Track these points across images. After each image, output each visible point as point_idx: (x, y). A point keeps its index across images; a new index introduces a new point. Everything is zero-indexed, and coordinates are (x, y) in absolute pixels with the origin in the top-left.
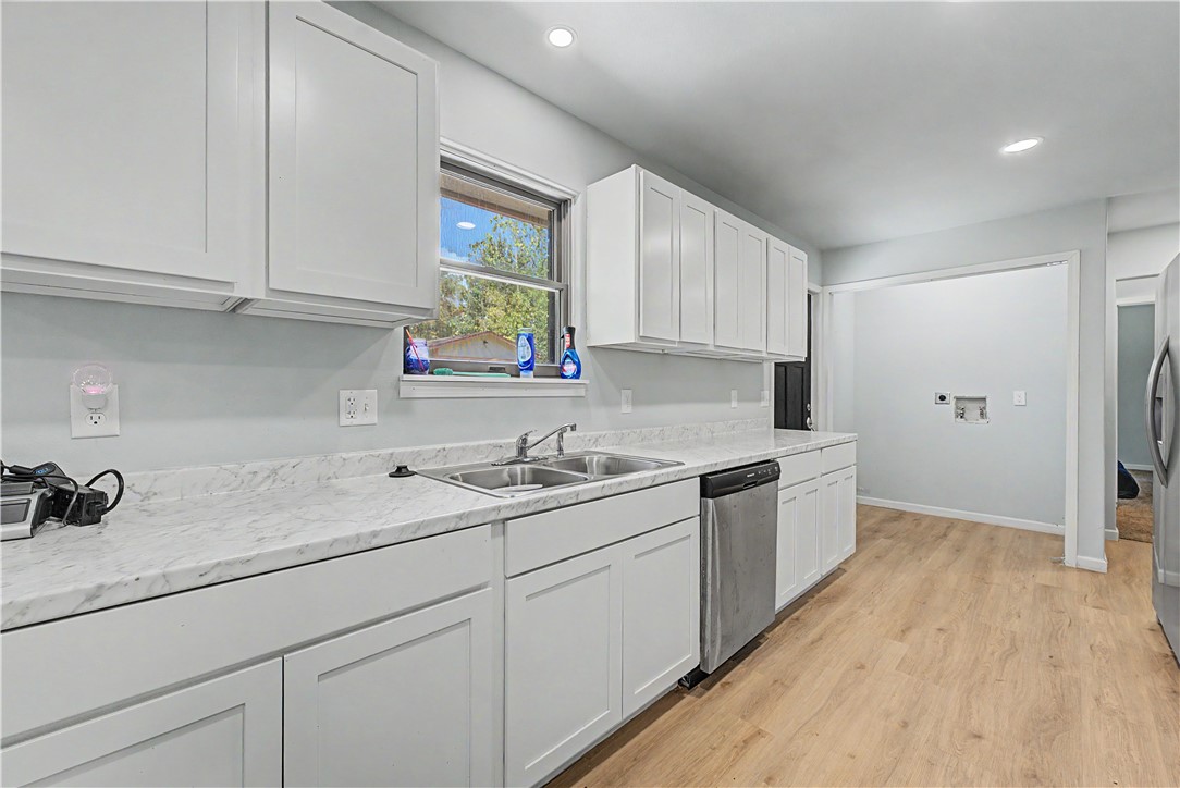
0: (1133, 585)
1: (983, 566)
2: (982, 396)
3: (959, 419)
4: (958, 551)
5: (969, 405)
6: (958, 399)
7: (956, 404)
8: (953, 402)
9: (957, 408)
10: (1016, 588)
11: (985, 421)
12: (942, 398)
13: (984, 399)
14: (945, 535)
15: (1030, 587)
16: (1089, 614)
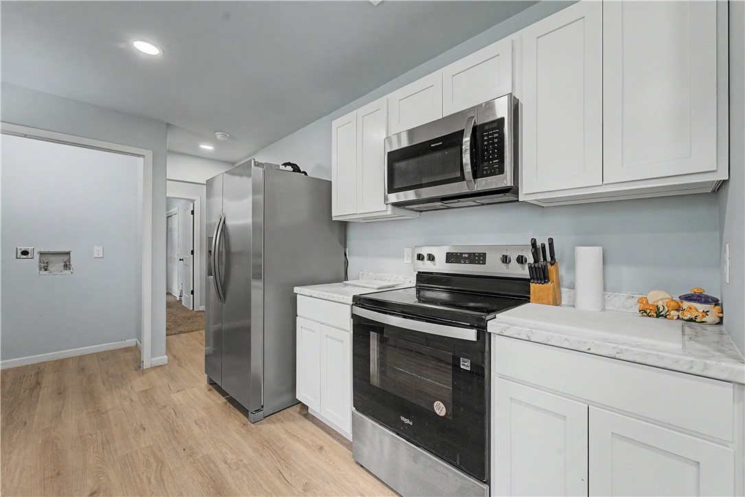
0: (183, 365)
1: (90, 397)
2: (67, 250)
3: (43, 272)
4: (60, 393)
5: (52, 258)
6: (41, 254)
7: (40, 257)
8: (37, 257)
9: (40, 262)
10: (126, 404)
11: (68, 272)
12: (25, 253)
13: (68, 253)
14: (38, 383)
15: (135, 397)
16: (178, 398)
